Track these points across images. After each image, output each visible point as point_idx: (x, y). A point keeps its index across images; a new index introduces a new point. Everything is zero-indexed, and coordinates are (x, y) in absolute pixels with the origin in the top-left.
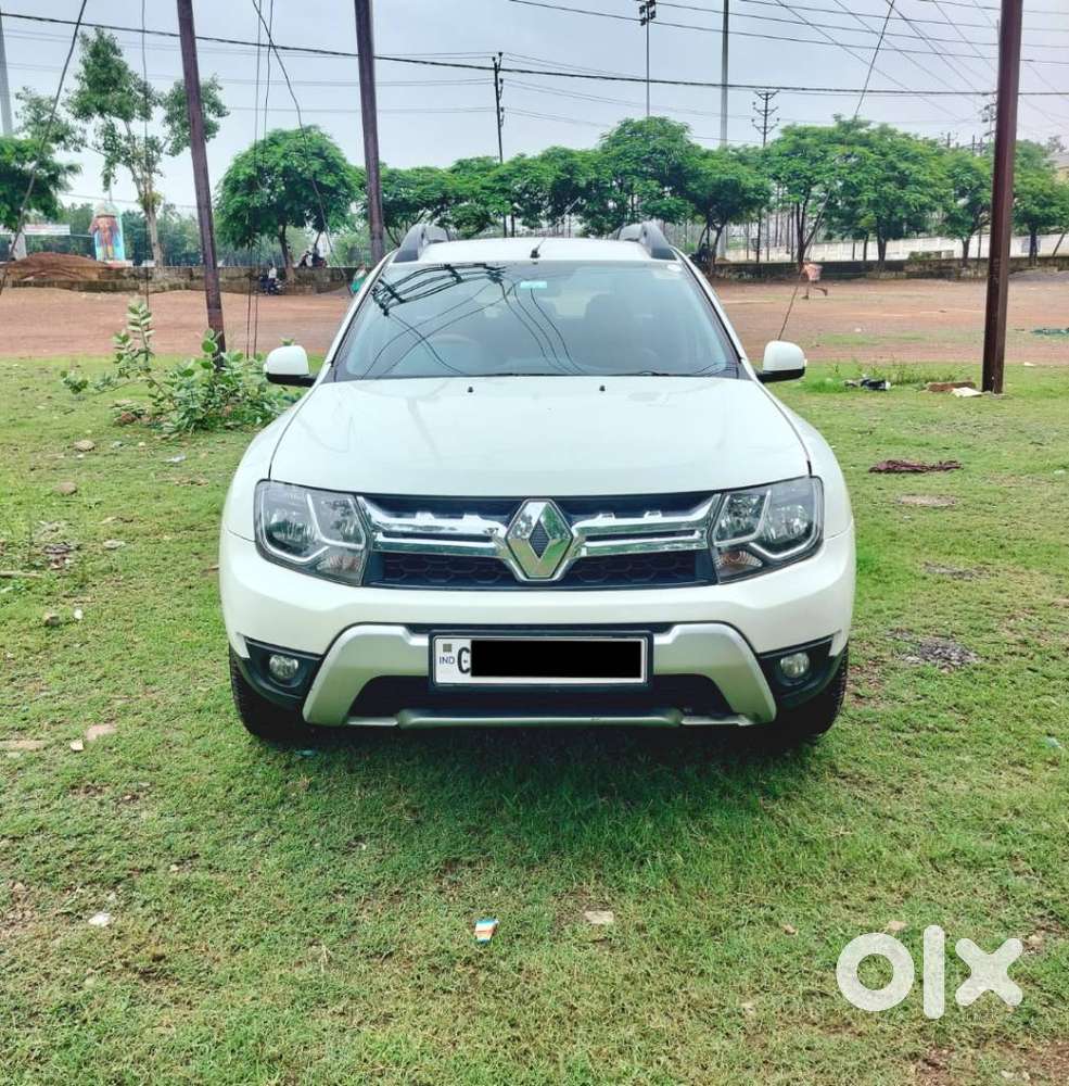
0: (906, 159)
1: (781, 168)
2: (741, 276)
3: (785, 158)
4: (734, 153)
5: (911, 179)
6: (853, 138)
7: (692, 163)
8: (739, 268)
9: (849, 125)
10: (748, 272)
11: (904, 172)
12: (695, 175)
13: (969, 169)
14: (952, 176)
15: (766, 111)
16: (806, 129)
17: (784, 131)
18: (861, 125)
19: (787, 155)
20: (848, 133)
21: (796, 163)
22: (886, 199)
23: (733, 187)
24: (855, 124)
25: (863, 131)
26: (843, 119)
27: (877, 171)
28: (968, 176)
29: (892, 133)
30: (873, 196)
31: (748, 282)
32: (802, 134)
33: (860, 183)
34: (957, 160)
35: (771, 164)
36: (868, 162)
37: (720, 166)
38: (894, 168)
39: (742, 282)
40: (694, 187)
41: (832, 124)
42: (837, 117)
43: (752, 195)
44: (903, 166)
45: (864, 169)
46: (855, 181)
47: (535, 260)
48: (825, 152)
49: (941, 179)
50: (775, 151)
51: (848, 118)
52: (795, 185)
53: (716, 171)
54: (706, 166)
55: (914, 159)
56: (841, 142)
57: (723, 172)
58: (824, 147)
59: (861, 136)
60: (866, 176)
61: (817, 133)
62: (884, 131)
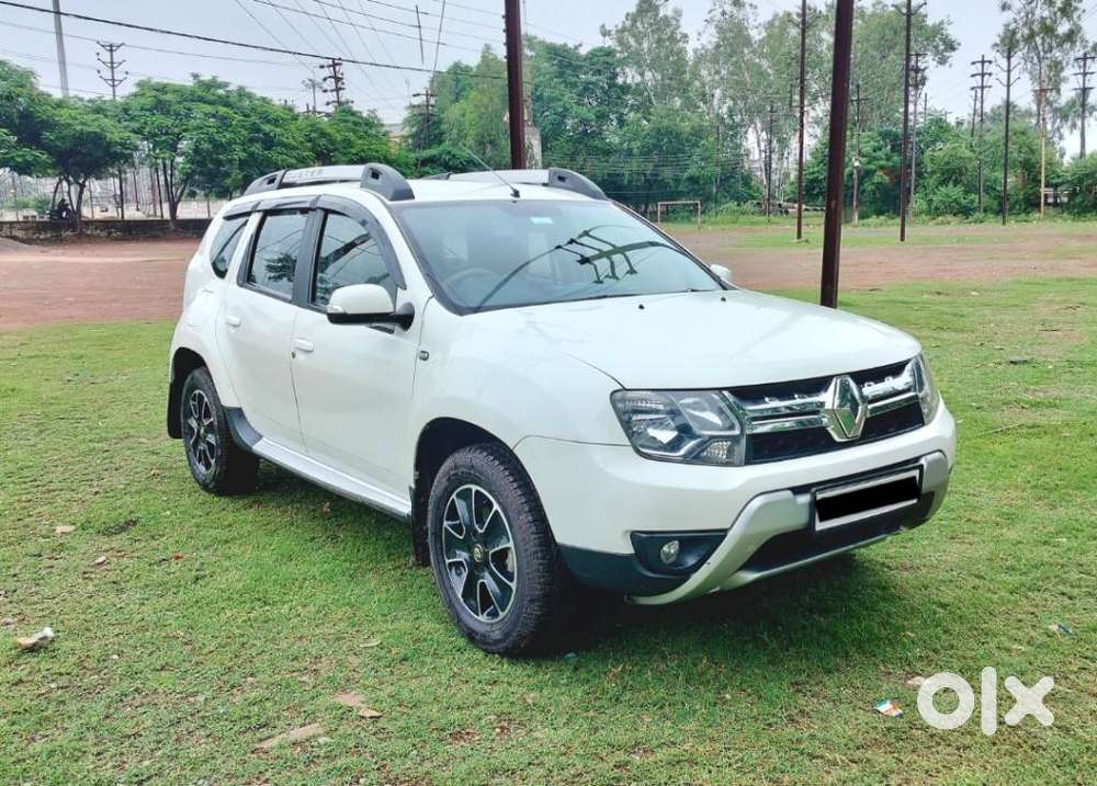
0: (268, 122)
1: (145, 123)
2: (110, 233)
3: (148, 113)
4: (90, 105)
5: (276, 140)
6: (213, 98)
7: (44, 112)
8: (107, 224)
9: (208, 85)
10: (118, 230)
11: (268, 134)
12: (49, 125)
13: (323, 134)
14: (310, 140)
15: (112, 63)
16: (165, 86)
17: (140, 84)
18: (221, 86)
19: (149, 110)
20: (206, 92)
21: (159, 119)
22: (256, 160)
23: (97, 139)
24: (212, 85)
25: (221, 92)
26: (201, 78)
27: (244, 132)
28: (323, 141)
29: (250, 96)
30: (243, 155)
31: (117, 239)
32: (163, 89)
33: (229, 143)
34: (311, 126)
35: (133, 119)
36: (234, 123)
37: (79, 117)
38: (258, 130)
39: (111, 239)
40: (52, 137)
41: (189, 83)
42: (195, 76)
43: (118, 149)
44: (267, 128)
45: (230, 129)
46: (224, 140)
47: (515, 199)
48: (189, 109)
49: (302, 143)
50: (135, 104)
51: (206, 77)
52: (163, 142)
53: (76, 122)
54: (63, 116)
55: (276, 122)
56: (202, 100)
57: (83, 124)
58: (188, 104)
59: (220, 97)
60: (232, 135)
61: (177, 90)
62: (242, 93)
